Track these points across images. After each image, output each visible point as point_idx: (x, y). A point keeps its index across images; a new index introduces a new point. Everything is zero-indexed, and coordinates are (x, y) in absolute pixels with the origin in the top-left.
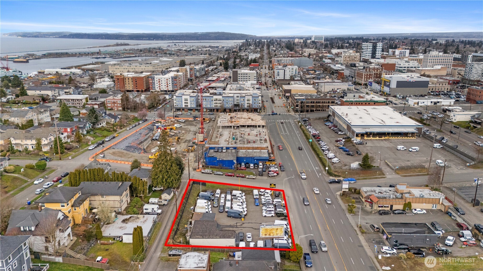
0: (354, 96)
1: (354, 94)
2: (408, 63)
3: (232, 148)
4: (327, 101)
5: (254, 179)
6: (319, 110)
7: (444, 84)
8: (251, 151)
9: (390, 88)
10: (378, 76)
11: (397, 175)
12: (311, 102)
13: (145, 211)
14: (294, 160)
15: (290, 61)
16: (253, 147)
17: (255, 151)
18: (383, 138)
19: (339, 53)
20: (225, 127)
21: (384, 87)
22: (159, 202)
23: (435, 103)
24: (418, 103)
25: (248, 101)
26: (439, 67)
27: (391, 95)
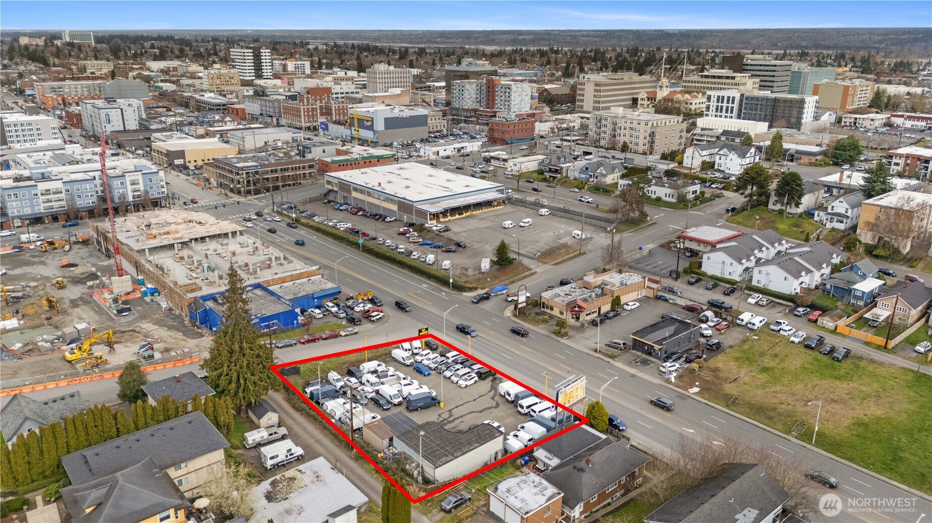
0: (324, 152)
1: (324, 148)
2: (340, 86)
3: (250, 288)
4: (301, 165)
5: (356, 333)
6: (289, 185)
7: (433, 119)
8: (291, 283)
9: (373, 130)
10: (324, 111)
11: (546, 265)
12: (272, 171)
13: (269, 463)
14: (371, 282)
15: (85, 89)
16: (292, 276)
17: (298, 282)
18: (465, 215)
19: (169, 68)
20: (155, 248)
21: (360, 130)
22: (271, 435)
23: (459, 150)
24: (438, 153)
25: (133, 184)
26: (398, 91)
27: (380, 143)
